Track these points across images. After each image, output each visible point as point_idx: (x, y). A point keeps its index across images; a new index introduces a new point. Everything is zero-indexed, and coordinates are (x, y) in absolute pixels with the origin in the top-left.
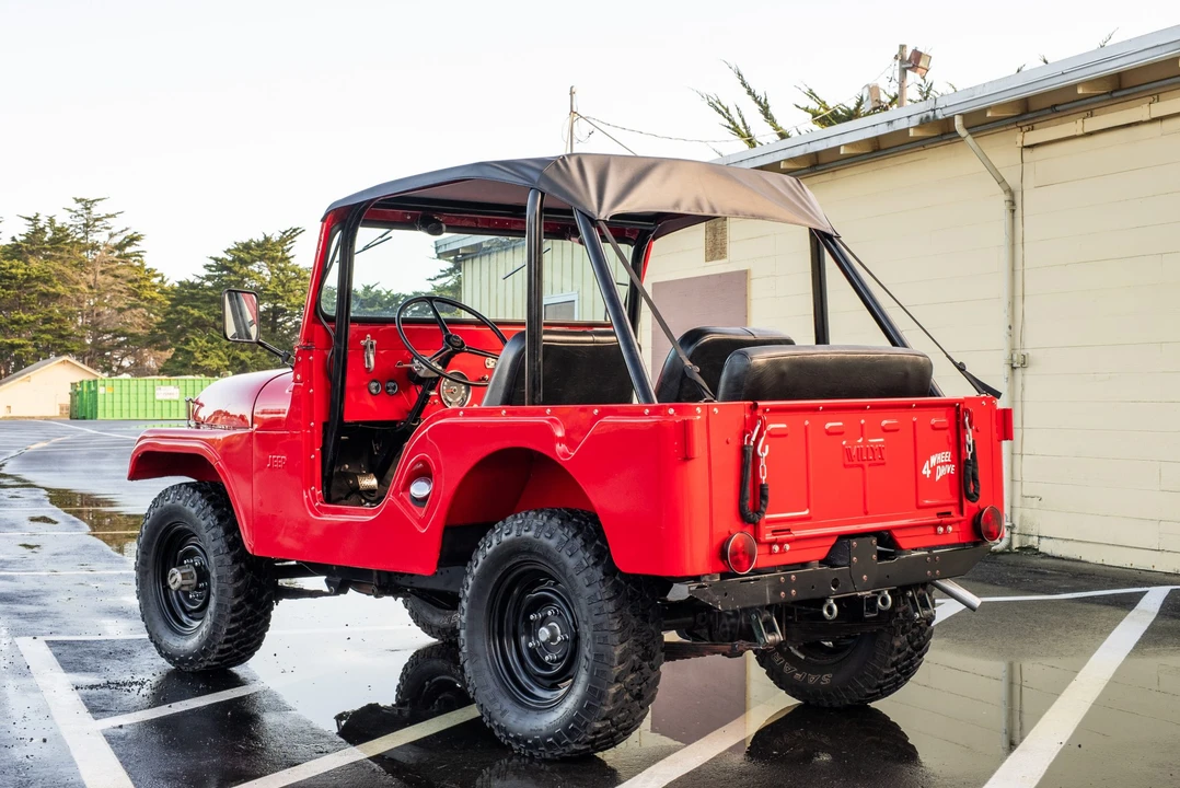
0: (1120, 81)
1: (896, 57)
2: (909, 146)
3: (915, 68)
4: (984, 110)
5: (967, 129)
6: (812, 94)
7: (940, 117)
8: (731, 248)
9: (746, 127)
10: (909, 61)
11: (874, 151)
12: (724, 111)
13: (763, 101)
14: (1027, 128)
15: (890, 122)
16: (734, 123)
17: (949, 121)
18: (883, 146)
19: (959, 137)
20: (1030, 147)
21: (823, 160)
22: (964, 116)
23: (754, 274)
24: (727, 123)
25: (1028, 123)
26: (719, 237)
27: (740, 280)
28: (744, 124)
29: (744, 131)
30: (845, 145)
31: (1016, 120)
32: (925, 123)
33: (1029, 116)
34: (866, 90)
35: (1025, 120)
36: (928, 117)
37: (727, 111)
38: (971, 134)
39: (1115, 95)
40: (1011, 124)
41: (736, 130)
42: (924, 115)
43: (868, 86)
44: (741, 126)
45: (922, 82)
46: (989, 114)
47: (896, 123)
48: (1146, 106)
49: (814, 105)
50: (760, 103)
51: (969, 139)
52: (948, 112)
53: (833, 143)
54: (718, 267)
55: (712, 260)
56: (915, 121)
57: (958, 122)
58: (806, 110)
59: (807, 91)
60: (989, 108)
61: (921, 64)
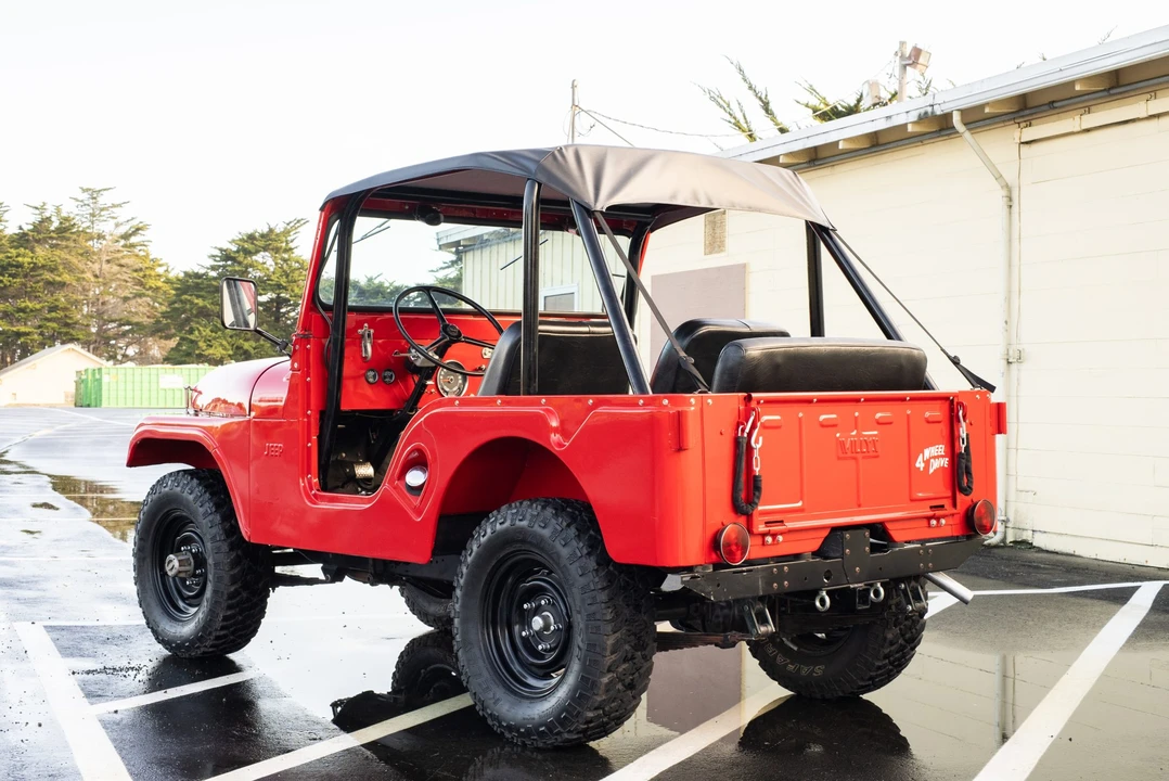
0: (1118, 78)
1: (896, 54)
2: (907, 141)
3: (914, 64)
4: (982, 107)
5: (965, 124)
6: (812, 90)
7: (938, 113)
8: (729, 242)
9: (746, 122)
10: (910, 57)
11: (873, 146)
12: (725, 106)
13: (763, 97)
14: (1024, 124)
15: (888, 118)
16: (735, 118)
17: (947, 117)
18: (881, 142)
19: (958, 132)
20: (1027, 143)
21: (822, 154)
22: (962, 112)
23: (752, 268)
24: (728, 117)
25: (1026, 119)
26: (718, 231)
27: (738, 273)
28: (745, 118)
29: (745, 125)
30: (844, 140)
31: (1014, 116)
32: (923, 118)
33: (1027, 112)
34: (866, 86)
35: (1023, 116)
36: (926, 113)
37: (729, 106)
38: (968, 129)
39: (1112, 92)
40: (1009, 120)
41: (737, 125)
42: (922, 111)
43: (867, 82)
44: (742, 121)
45: (921, 79)
46: (987, 110)
47: (894, 118)
48: (1143, 103)
49: (814, 102)
50: (760, 99)
51: (967, 135)
52: (946, 108)
53: (832, 138)
54: (717, 261)
55: (711, 253)
56: (913, 117)
57: (956, 119)
58: (807, 106)
59: (807, 86)
60: (987, 104)
61: (921, 60)
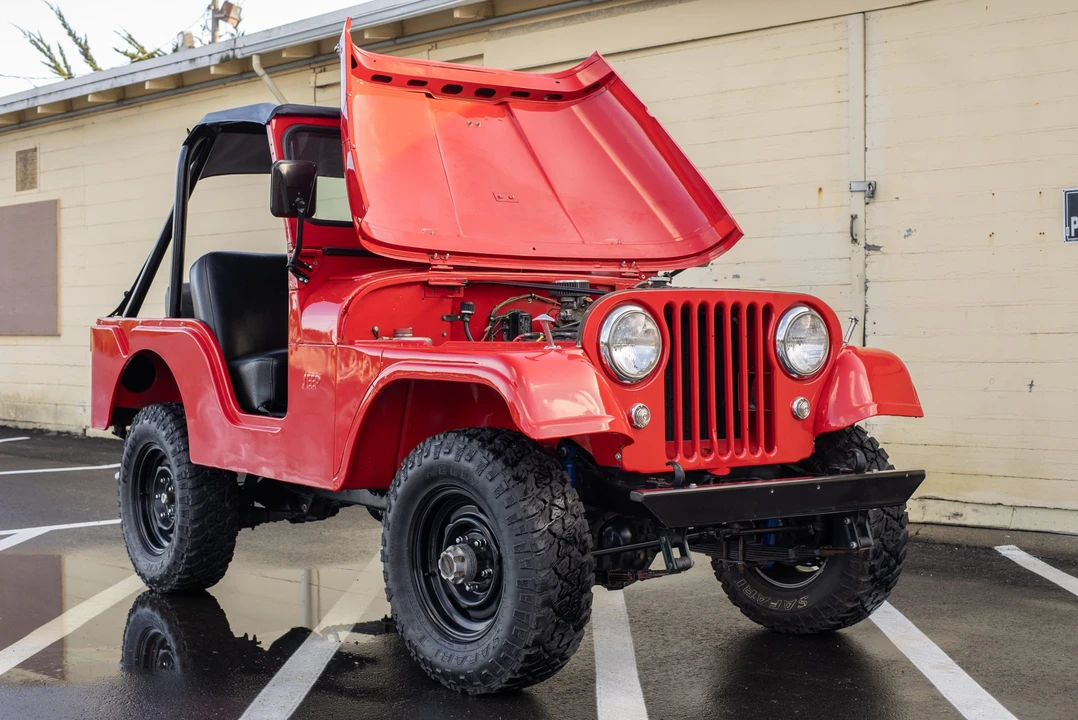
0: (403, 28)
1: (209, 8)
2: (209, 84)
3: (226, 18)
4: (280, 52)
5: (265, 68)
6: (131, 40)
7: (239, 56)
8: (41, 179)
9: (66, 66)
10: (221, 12)
11: (178, 87)
12: (45, 49)
13: (83, 42)
14: (319, 70)
15: (192, 60)
16: (55, 62)
17: (248, 60)
18: (186, 83)
19: (257, 76)
20: (322, 87)
21: (129, 94)
22: (262, 56)
23: (64, 204)
24: (48, 61)
25: (320, 64)
26: (29, 168)
27: (51, 209)
28: (65, 62)
29: (65, 70)
30: (150, 81)
31: (309, 61)
32: (225, 61)
33: (322, 58)
34: (181, 36)
35: (317, 62)
36: (228, 56)
37: (49, 49)
38: (268, 73)
39: (398, 41)
40: (305, 65)
41: (57, 68)
42: (224, 55)
43: (182, 33)
44: (62, 65)
45: (234, 32)
46: (284, 55)
47: (198, 61)
48: (425, 53)
49: (132, 50)
50: (80, 45)
51: (266, 78)
52: (246, 52)
53: (139, 78)
54: (28, 197)
55: (23, 189)
56: (216, 60)
57: (256, 63)
58: (125, 54)
59: (126, 36)
60: (284, 49)
61: (232, 14)
